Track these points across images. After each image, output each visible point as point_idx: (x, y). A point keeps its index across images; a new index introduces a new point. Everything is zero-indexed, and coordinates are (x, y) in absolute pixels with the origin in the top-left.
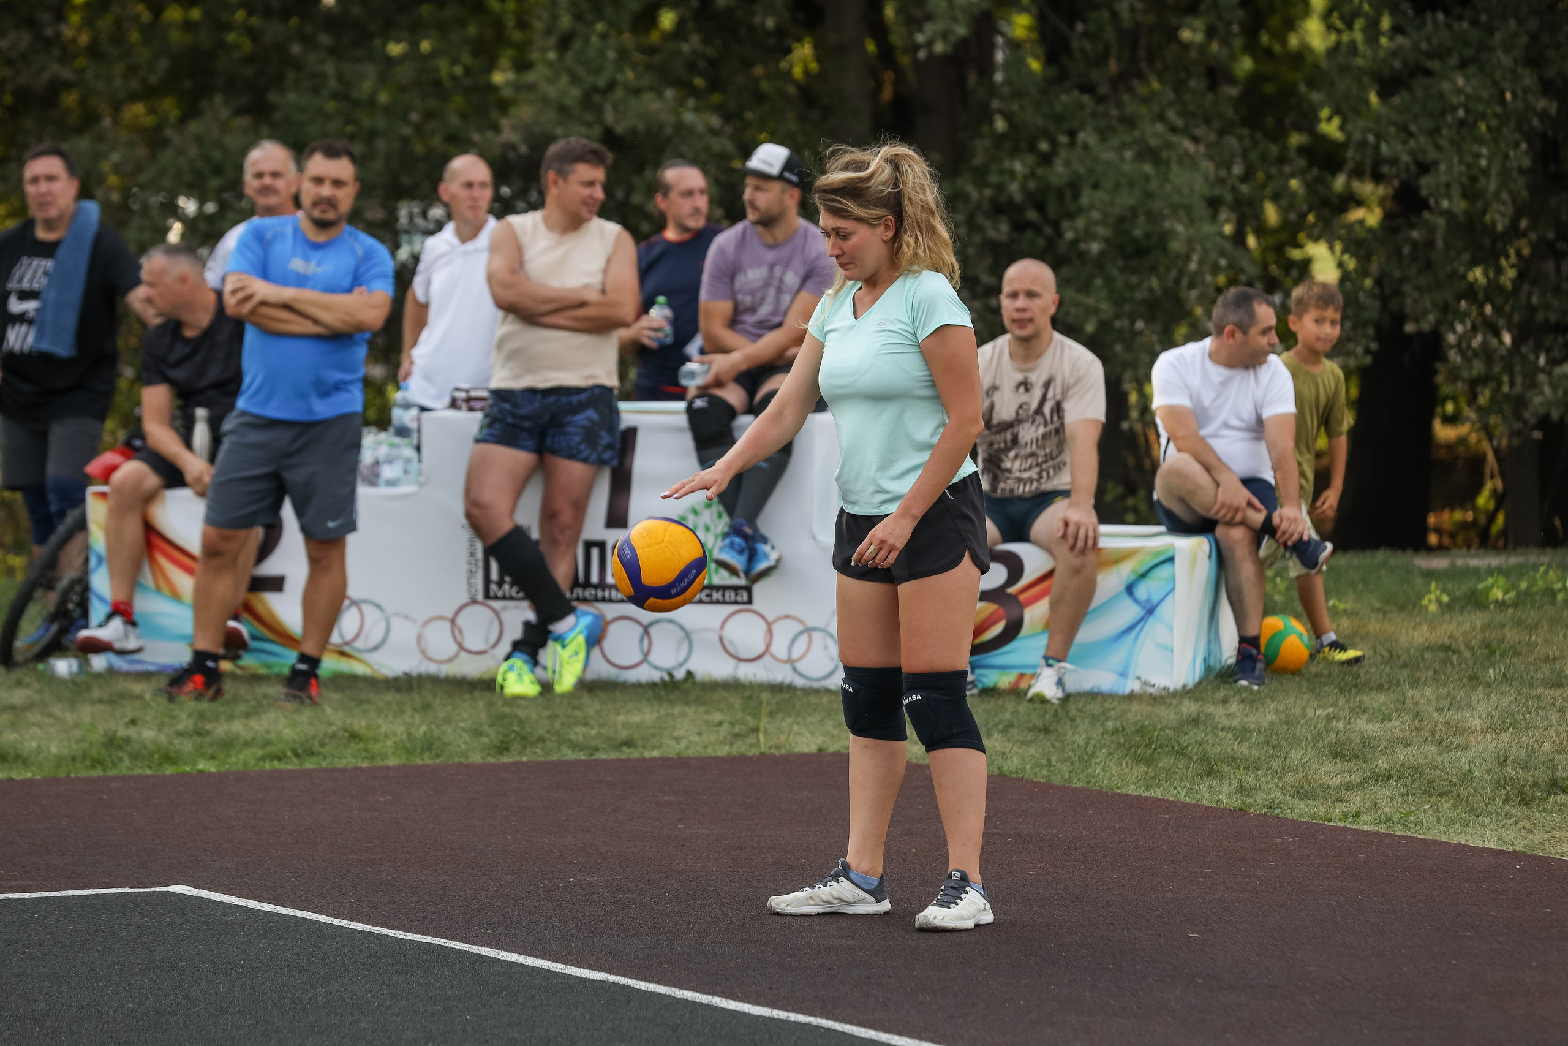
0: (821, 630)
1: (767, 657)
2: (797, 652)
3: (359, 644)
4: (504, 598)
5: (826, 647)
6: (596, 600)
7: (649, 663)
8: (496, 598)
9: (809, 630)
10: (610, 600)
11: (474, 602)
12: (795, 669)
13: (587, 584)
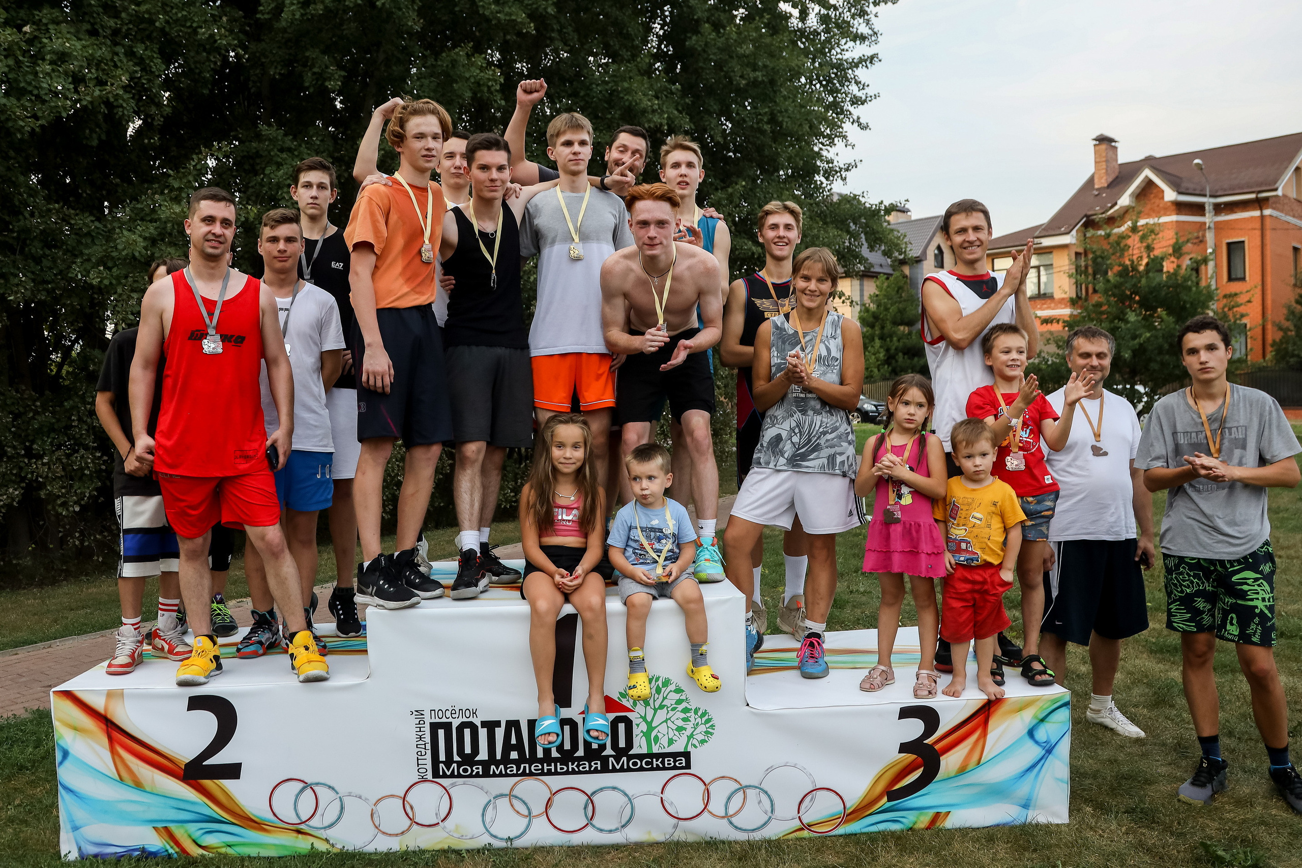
0: (756, 787)
1: (706, 814)
2: (733, 808)
3: (314, 822)
4: (452, 776)
5: (760, 802)
6: (543, 774)
7: (594, 826)
8: (445, 776)
9: (743, 788)
10: (556, 773)
11: (424, 780)
12: (731, 823)
13: (533, 759)
